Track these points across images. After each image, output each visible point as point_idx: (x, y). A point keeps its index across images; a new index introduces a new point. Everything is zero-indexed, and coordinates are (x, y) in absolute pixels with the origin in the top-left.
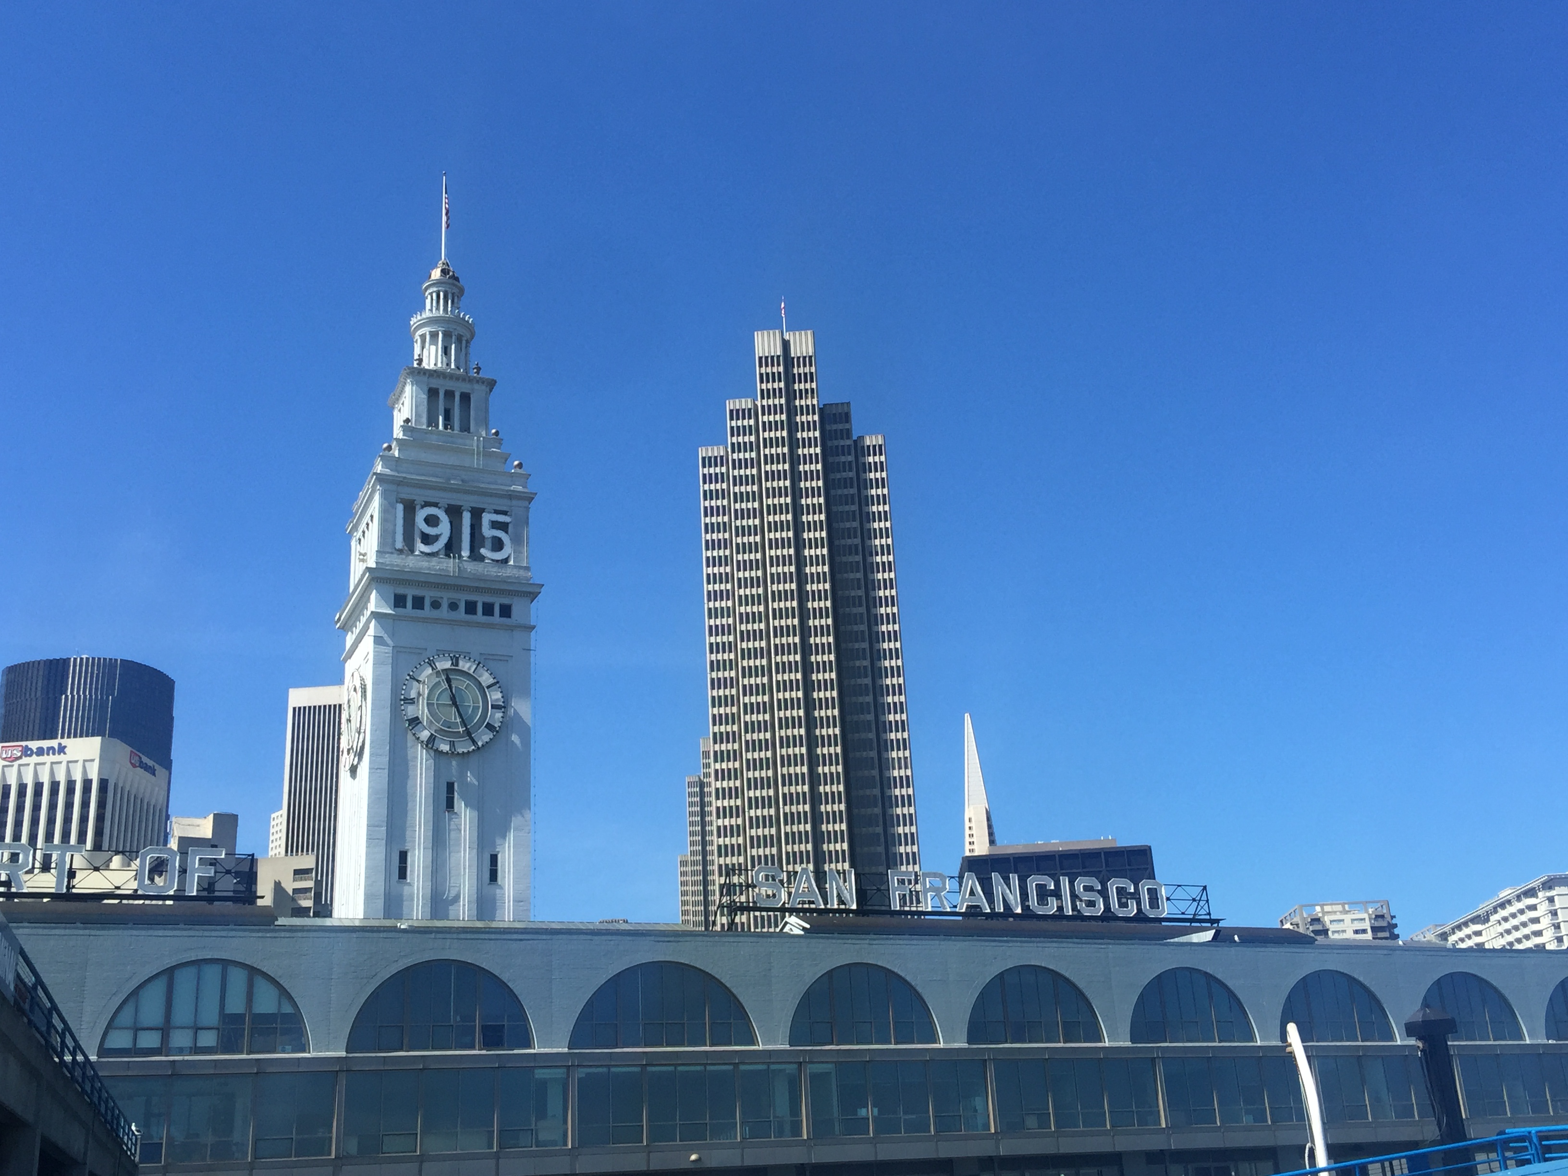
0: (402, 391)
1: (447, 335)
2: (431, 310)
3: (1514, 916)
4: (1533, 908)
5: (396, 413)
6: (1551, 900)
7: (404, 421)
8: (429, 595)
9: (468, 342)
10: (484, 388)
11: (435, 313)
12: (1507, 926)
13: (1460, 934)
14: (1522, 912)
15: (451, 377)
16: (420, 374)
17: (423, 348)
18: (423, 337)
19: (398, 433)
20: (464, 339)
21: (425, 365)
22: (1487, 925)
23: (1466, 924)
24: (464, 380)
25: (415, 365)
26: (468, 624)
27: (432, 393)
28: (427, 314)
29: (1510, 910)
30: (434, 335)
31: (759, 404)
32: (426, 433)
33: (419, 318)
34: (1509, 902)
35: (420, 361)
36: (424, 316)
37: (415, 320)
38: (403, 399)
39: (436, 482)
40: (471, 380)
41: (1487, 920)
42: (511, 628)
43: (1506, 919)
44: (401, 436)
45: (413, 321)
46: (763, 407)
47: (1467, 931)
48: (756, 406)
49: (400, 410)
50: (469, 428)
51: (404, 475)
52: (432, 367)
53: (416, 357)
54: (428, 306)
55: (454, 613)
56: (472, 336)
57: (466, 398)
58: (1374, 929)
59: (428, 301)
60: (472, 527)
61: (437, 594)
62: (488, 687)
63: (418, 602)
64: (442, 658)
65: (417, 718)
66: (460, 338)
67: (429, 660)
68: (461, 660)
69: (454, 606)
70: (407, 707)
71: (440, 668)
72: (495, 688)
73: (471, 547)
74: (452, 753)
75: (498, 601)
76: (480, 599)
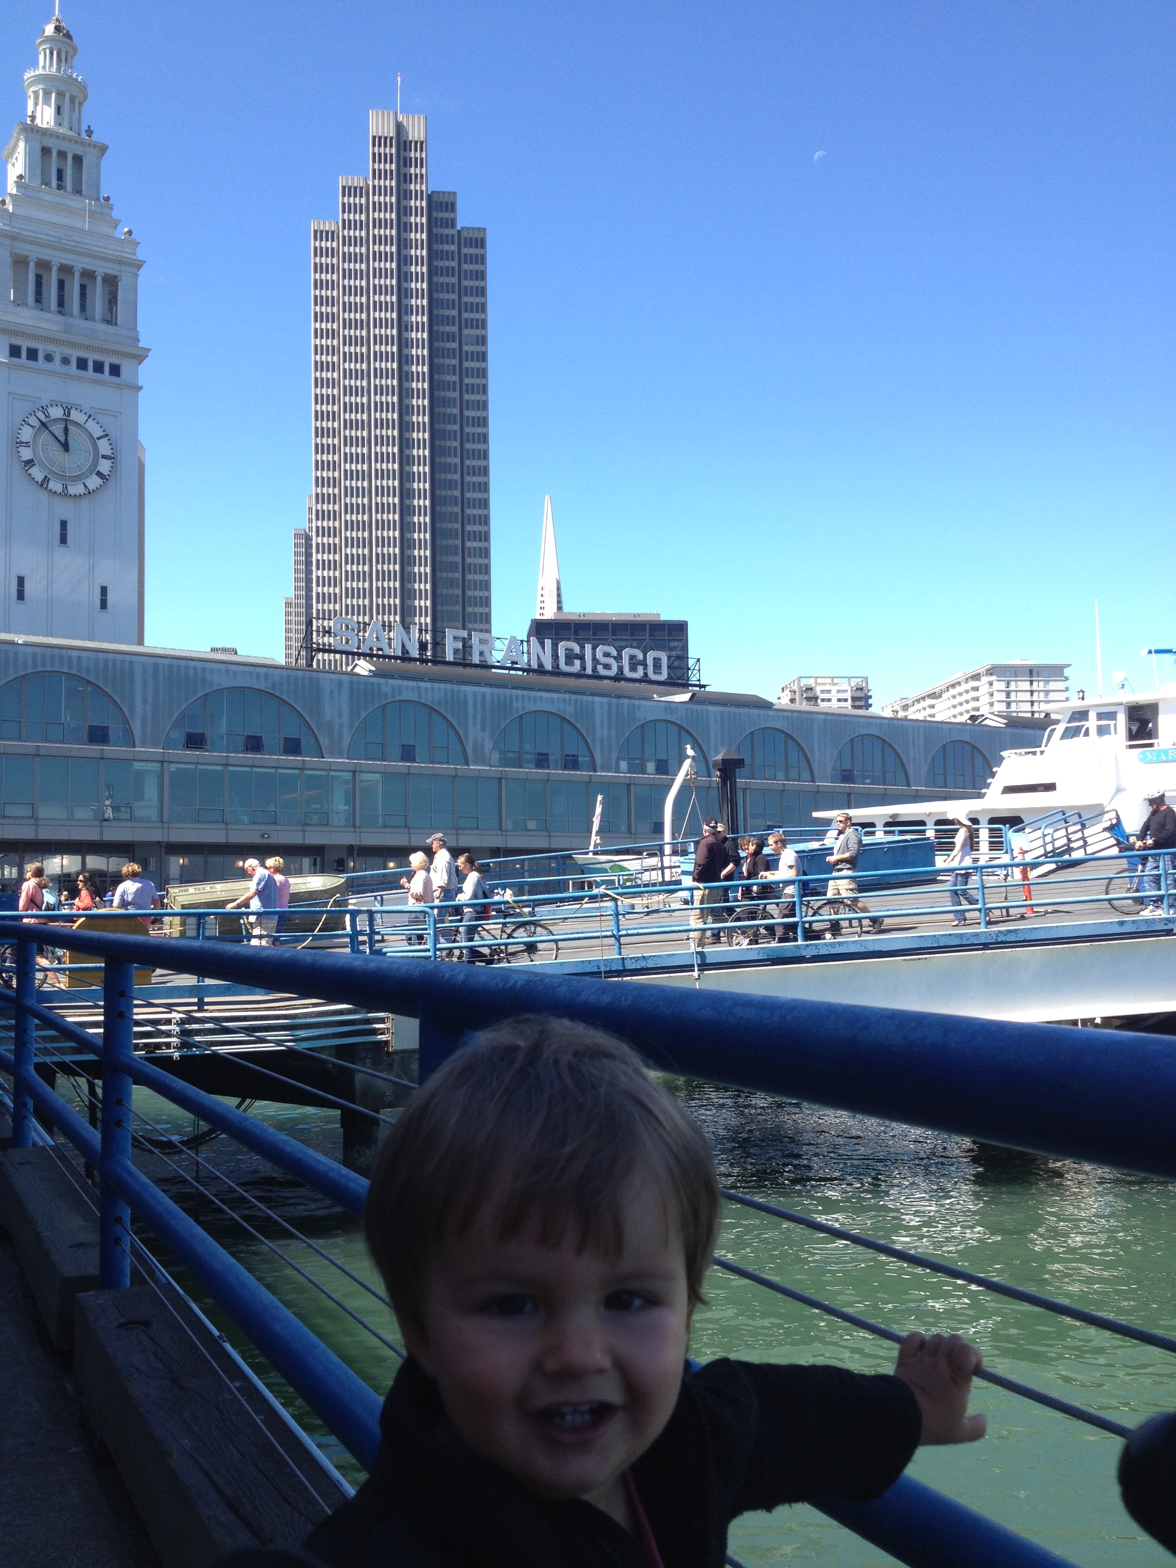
0: (16, 146)
1: (60, 95)
2: (44, 67)
3: (960, 694)
4: (976, 689)
5: (9, 166)
6: (991, 684)
7: (18, 177)
8: (42, 348)
9: (80, 104)
10: (95, 151)
11: (47, 71)
12: (955, 702)
13: (917, 706)
14: (967, 692)
15: (63, 138)
16: (31, 131)
17: (36, 104)
18: (36, 93)
19: (12, 189)
20: (77, 101)
21: (38, 121)
22: (940, 700)
23: (923, 698)
24: (76, 142)
25: (29, 122)
26: (80, 378)
27: (46, 151)
28: (40, 71)
29: (959, 689)
30: (47, 94)
31: (371, 184)
32: (39, 192)
33: (33, 74)
34: (959, 683)
35: (33, 118)
36: (37, 73)
37: (29, 76)
38: (17, 154)
39: (48, 240)
40: (83, 143)
41: (940, 696)
42: (120, 387)
43: (954, 697)
44: (14, 192)
45: (27, 76)
46: (374, 187)
47: (923, 704)
48: (368, 186)
49: (13, 165)
50: (81, 191)
51: (17, 231)
52: (45, 126)
53: (30, 113)
54: (41, 63)
55: (66, 367)
56: (85, 98)
57: (78, 160)
58: (854, 699)
59: (41, 57)
60: (83, 287)
61: (50, 348)
62: (99, 438)
63: (32, 354)
64: (55, 408)
65: (32, 461)
66: (72, 99)
67: (43, 409)
68: (73, 412)
69: (66, 361)
70: (22, 450)
71: (53, 417)
72: (105, 440)
73: (83, 307)
74: (65, 494)
75: (107, 360)
76: (91, 357)
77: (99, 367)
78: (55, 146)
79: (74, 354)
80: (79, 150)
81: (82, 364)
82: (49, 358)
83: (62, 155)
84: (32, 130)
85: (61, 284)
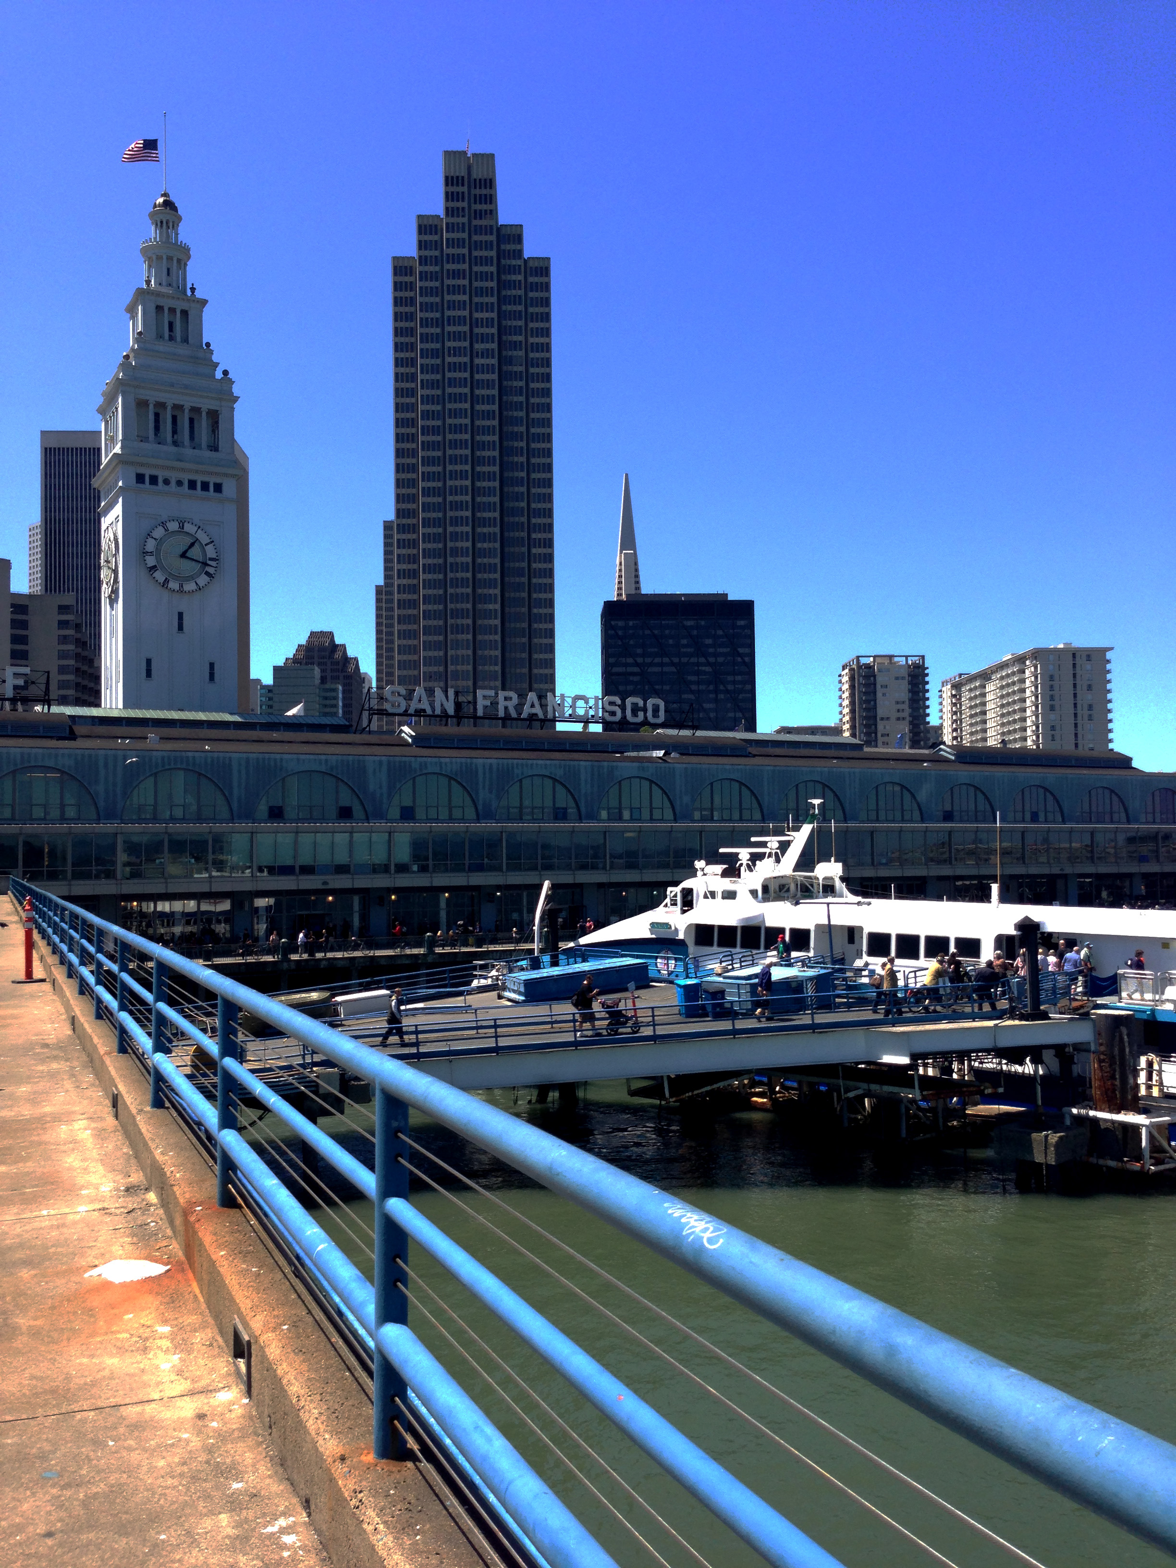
2: (156, 237)
7: (138, 334)
8: (161, 474)
9: (185, 265)
10: (198, 306)
11: (158, 241)
15: (173, 297)
17: (151, 268)
18: (150, 258)
20: (182, 262)
24: (183, 299)
26: (191, 497)
27: (159, 308)
30: (159, 258)
31: (444, 221)
32: (155, 344)
35: (149, 281)
38: (137, 312)
39: (163, 386)
40: (188, 300)
42: (222, 501)
44: (136, 347)
46: (447, 224)
48: (441, 223)
50: (187, 340)
51: (139, 380)
52: (158, 286)
55: (180, 488)
56: (187, 259)
57: (185, 313)
60: (191, 421)
61: (167, 474)
62: (206, 545)
63: (154, 480)
64: (172, 523)
65: (155, 567)
66: (179, 261)
67: (163, 524)
68: (186, 525)
69: (179, 483)
70: (148, 558)
71: (170, 529)
72: (211, 546)
73: (192, 437)
74: (181, 591)
75: (212, 480)
76: (199, 479)
77: (205, 486)
78: (167, 303)
79: (186, 477)
80: (185, 306)
81: (192, 485)
82: (167, 482)
83: (172, 310)
84: (148, 293)
85: (174, 419)
